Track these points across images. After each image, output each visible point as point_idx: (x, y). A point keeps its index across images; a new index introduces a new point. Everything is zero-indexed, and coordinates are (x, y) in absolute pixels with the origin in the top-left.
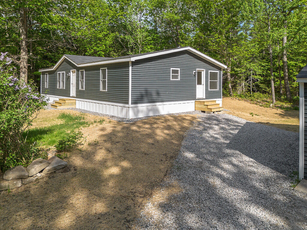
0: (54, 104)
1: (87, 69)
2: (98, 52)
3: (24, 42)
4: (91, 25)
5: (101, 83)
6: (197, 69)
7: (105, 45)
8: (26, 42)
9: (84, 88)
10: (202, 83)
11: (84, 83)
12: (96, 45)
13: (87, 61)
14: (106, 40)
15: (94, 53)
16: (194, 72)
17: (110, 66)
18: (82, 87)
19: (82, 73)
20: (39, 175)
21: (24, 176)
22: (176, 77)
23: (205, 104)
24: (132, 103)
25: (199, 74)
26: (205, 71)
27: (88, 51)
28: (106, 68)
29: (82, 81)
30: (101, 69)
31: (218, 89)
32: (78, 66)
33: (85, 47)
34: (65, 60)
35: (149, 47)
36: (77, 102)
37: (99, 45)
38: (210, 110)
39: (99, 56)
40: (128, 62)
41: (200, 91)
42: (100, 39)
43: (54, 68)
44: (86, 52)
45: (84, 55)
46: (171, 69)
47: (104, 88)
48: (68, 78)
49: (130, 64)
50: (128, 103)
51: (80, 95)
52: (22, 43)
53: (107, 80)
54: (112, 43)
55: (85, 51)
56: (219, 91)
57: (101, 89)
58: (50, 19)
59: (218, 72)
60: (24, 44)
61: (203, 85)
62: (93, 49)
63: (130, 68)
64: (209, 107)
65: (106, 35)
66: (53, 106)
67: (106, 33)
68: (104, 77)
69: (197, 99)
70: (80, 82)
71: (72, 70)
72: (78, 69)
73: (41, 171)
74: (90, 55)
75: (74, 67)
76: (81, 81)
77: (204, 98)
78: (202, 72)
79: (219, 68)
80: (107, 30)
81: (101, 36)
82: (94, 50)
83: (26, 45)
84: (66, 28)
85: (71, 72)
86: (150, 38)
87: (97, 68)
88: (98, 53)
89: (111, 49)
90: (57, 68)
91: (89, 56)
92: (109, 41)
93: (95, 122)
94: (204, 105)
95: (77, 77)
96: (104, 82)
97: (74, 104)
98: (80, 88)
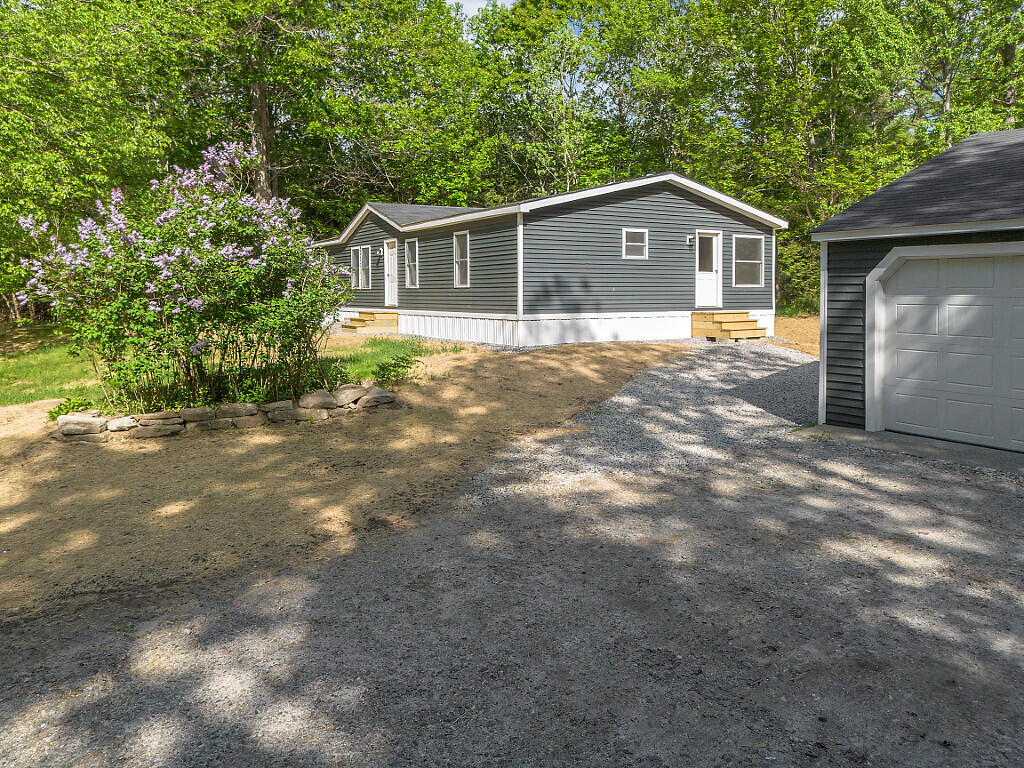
0: (350, 323)
1: (425, 236)
2: (451, 193)
3: (262, 173)
4: (429, 119)
5: (456, 267)
6: (697, 231)
7: (470, 173)
8: (267, 171)
9: (418, 283)
10: (714, 269)
11: (418, 271)
12: (445, 172)
13: (422, 216)
14: (472, 158)
15: (440, 197)
16: (689, 237)
17: (475, 227)
18: (413, 283)
19: (412, 246)
20: (352, 405)
21: (331, 404)
22: (639, 251)
23: (715, 320)
24: (526, 311)
25: (706, 243)
26: (720, 236)
27: (423, 191)
28: (468, 231)
29: (412, 267)
30: (455, 233)
31: (762, 285)
32: (401, 230)
33: (417, 182)
34: (370, 216)
35: (595, 175)
36: (402, 319)
37: (452, 174)
38: (726, 333)
39: (454, 203)
40: (516, 214)
41: (708, 288)
42: (454, 158)
43: (342, 238)
44: (418, 194)
45: (413, 202)
46: (625, 230)
47: (463, 280)
48: (379, 261)
49: (520, 219)
50: (515, 311)
51: (410, 300)
52: (258, 174)
53: (468, 260)
54: (489, 165)
55: (416, 191)
56: (767, 291)
57: (457, 284)
58: (326, 111)
59: (762, 237)
60: (263, 179)
61: (717, 271)
62: (436, 185)
63: (520, 228)
64: (725, 327)
65: (471, 145)
66: (346, 327)
67: (471, 138)
68: (463, 255)
69: (698, 309)
70: (407, 269)
71: (388, 241)
72: (402, 237)
73: (355, 402)
74: (429, 202)
75: (393, 232)
76: (409, 266)
77: (720, 305)
78: (715, 238)
79: (767, 229)
80: (476, 128)
81: (456, 147)
82: (439, 187)
83: (267, 179)
84: (365, 130)
85: (385, 246)
86: (598, 149)
87: (446, 232)
88: (450, 197)
89: (487, 184)
90: (350, 239)
91: (425, 204)
92: (480, 162)
93: (444, 350)
94: (714, 322)
95: (401, 257)
96: (463, 266)
97: (395, 324)
98: (408, 285)
